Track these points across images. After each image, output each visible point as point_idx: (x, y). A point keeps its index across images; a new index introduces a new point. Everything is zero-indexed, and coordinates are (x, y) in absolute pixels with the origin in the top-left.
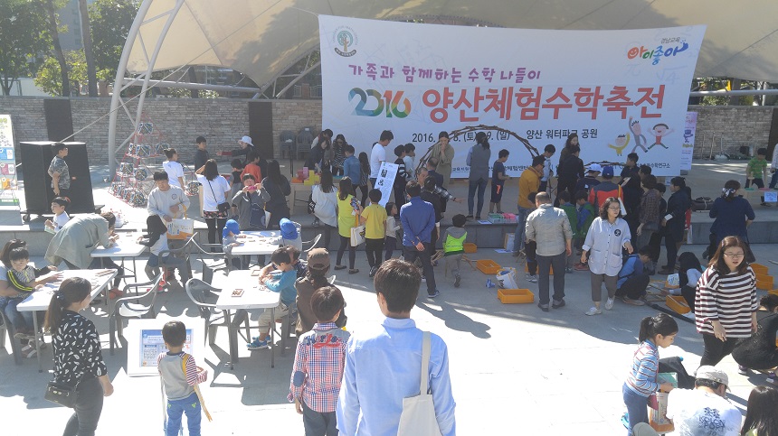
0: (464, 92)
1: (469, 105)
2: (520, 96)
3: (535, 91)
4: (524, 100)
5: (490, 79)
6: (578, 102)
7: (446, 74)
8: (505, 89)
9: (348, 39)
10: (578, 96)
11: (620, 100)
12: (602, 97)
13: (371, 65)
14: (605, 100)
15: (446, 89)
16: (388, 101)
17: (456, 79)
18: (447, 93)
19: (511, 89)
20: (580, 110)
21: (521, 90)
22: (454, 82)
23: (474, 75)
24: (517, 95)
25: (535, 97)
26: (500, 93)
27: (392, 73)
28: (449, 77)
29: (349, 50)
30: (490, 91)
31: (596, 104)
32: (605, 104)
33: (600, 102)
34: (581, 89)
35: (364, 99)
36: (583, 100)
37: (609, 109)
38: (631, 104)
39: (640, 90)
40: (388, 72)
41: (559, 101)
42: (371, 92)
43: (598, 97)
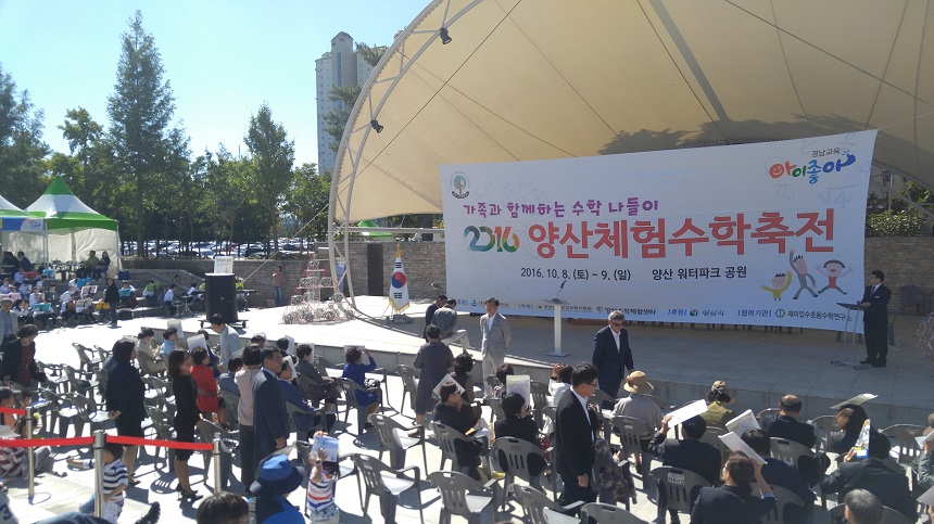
0: (569, 227)
1: (577, 241)
2: (636, 232)
3: (655, 224)
4: (643, 235)
5: (598, 213)
6: (715, 234)
7: (549, 209)
8: (616, 224)
9: (462, 183)
10: (715, 228)
11: (774, 230)
12: (749, 227)
13: (481, 204)
14: (753, 230)
15: (551, 224)
16: (499, 237)
17: (560, 213)
18: (552, 228)
19: (624, 222)
20: (719, 244)
21: (637, 223)
22: (557, 216)
23: (578, 208)
24: (632, 229)
25: (656, 230)
26: (611, 227)
27: (499, 210)
28: (552, 212)
29: (464, 192)
30: (599, 225)
31: (741, 235)
32: (753, 235)
33: (747, 233)
34: (717, 219)
35: (477, 236)
36: (723, 231)
37: (760, 242)
38: (791, 234)
39: (799, 216)
40: (496, 210)
41: (689, 234)
42: (483, 229)
43: (742, 226)
